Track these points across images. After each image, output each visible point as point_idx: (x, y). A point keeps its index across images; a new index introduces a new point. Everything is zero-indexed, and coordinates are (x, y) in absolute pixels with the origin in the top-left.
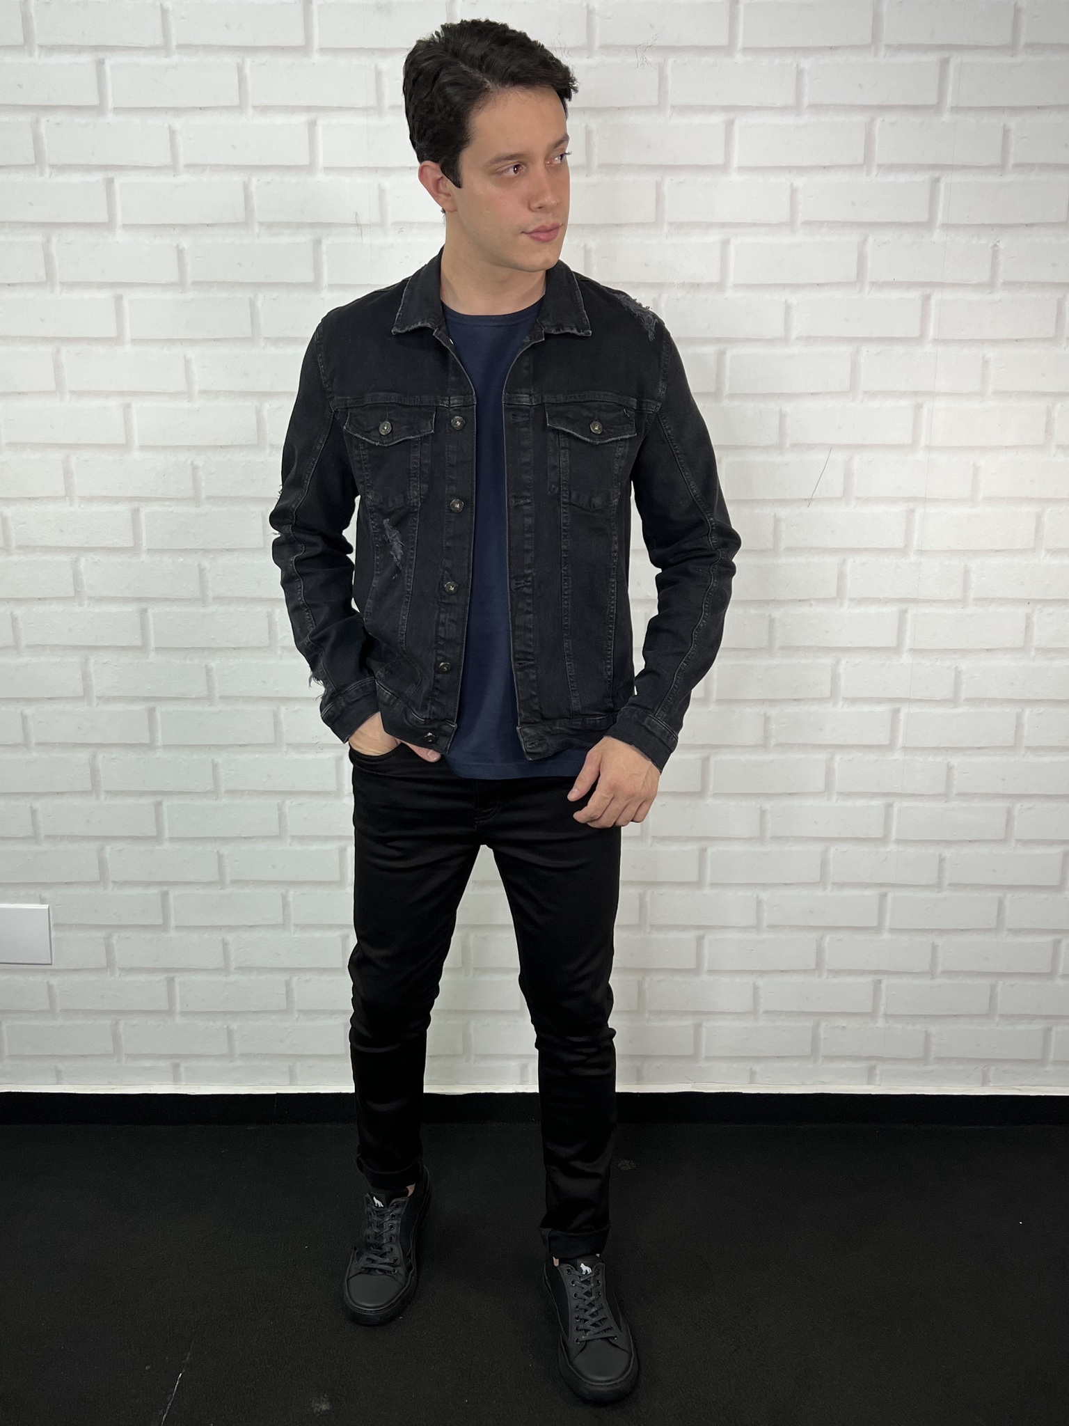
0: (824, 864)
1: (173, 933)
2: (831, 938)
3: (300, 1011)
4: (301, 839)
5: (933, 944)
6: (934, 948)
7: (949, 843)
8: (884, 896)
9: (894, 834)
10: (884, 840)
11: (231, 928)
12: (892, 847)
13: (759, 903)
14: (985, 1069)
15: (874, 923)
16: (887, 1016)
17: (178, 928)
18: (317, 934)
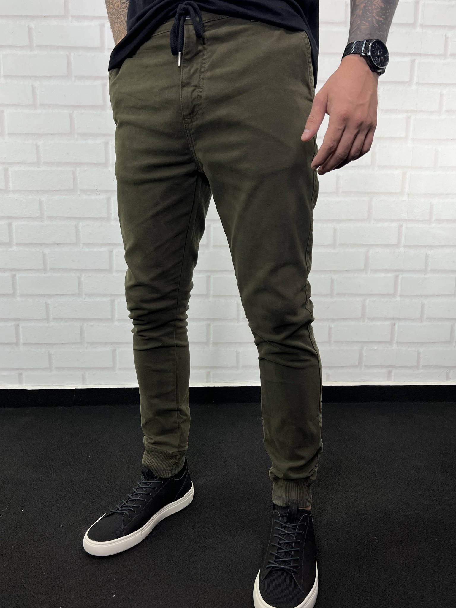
0: (367, 259)
1: (18, 299)
2: (370, 300)
3: (88, 343)
4: (88, 245)
5: (422, 303)
6: (423, 305)
7: (431, 247)
8: (397, 276)
9: (403, 243)
10: (397, 246)
11: (50, 296)
12: (402, 249)
13: (332, 281)
14: (448, 371)
15: (392, 292)
16: (398, 343)
17: (21, 295)
18: (97, 299)
